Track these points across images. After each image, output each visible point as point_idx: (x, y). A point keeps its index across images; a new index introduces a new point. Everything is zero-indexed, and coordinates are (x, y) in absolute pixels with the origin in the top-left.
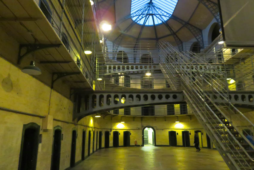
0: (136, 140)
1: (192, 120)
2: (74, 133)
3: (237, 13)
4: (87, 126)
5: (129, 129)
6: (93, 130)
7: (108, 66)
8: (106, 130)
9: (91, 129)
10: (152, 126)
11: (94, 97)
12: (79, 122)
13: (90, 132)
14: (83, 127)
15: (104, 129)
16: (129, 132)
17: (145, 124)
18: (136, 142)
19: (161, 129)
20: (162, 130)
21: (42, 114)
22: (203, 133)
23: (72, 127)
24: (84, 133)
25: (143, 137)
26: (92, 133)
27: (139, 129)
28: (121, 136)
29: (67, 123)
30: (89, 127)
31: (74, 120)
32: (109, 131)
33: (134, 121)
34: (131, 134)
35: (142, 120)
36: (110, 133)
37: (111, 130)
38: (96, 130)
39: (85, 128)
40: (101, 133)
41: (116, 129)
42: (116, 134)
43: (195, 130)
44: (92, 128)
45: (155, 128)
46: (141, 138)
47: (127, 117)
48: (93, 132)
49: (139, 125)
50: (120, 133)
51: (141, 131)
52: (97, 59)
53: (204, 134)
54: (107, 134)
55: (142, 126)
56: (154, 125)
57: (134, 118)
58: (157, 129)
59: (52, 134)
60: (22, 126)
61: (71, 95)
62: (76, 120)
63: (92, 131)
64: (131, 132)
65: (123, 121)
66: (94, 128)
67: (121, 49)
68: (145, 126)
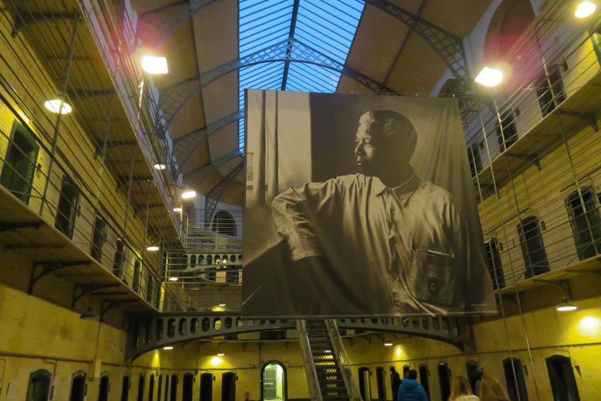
0: (247, 390)
1: (355, 348)
2: (126, 382)
3: (252, 294)
4: (149, 368)
5: (235, 367)
6: (159, 374)
7: (189, 256)
8: (185, 372)
9: (154, 372)
10: (281, 361)
11: (160, 322)
12: (135, 363)
13: (152, 377)
14: (140, 370)
15: (182, 370)
16: (235, 374)
17: (266, 358)
18: (248, 393)
19: (297, 367)
20: (300, 369)
21: (88, 359)
22: (371, 372)
23: (123, 371)
24: (142, 380)
25: (262, 383)
26: (156, 379)
27: (254, 367)
28: (217, 384)
29: (117, 365)
30: (150, 368)
31: (126, 359)
32: (193, 373)
33: (244, 350)
34: (237, 377)
35: (260, 348)
36: (194, 377)
37: (197, 371)
38: (165, 373)
39: (144, 371)
40: (175, 379)
41: (206, 370)
42: (207, 379)
43: (360, 367)
44: (157, 369)
45: (286, 365)
46: (259, 385)
47: (230, 343)
48: (158, 377)
49: (253, 359)
50: (214, 378)
51: (258, 371)
52: (167, 257)
53: (373, 374)
54: (189, 380)
55: (261, 362)
56: (284, 359)
57: (245, 346)
58: (290, 367)
59: (97, 383)
60: (71, 375)
61: (123, 323)
62: (130, 360)
63: (157, 375)
64: (239, 374)
65: (221, 352)
66: (161, 369)
67: (222, 206)
68: (266, 360)
